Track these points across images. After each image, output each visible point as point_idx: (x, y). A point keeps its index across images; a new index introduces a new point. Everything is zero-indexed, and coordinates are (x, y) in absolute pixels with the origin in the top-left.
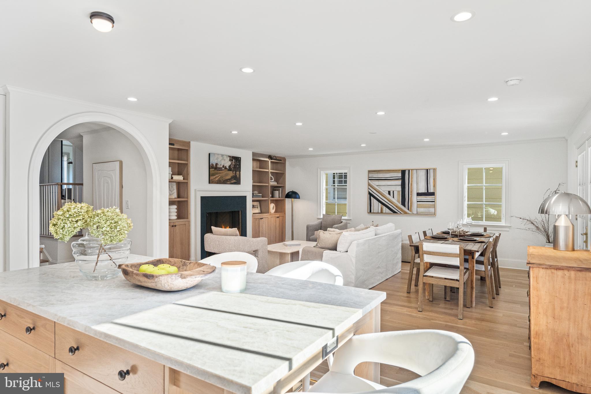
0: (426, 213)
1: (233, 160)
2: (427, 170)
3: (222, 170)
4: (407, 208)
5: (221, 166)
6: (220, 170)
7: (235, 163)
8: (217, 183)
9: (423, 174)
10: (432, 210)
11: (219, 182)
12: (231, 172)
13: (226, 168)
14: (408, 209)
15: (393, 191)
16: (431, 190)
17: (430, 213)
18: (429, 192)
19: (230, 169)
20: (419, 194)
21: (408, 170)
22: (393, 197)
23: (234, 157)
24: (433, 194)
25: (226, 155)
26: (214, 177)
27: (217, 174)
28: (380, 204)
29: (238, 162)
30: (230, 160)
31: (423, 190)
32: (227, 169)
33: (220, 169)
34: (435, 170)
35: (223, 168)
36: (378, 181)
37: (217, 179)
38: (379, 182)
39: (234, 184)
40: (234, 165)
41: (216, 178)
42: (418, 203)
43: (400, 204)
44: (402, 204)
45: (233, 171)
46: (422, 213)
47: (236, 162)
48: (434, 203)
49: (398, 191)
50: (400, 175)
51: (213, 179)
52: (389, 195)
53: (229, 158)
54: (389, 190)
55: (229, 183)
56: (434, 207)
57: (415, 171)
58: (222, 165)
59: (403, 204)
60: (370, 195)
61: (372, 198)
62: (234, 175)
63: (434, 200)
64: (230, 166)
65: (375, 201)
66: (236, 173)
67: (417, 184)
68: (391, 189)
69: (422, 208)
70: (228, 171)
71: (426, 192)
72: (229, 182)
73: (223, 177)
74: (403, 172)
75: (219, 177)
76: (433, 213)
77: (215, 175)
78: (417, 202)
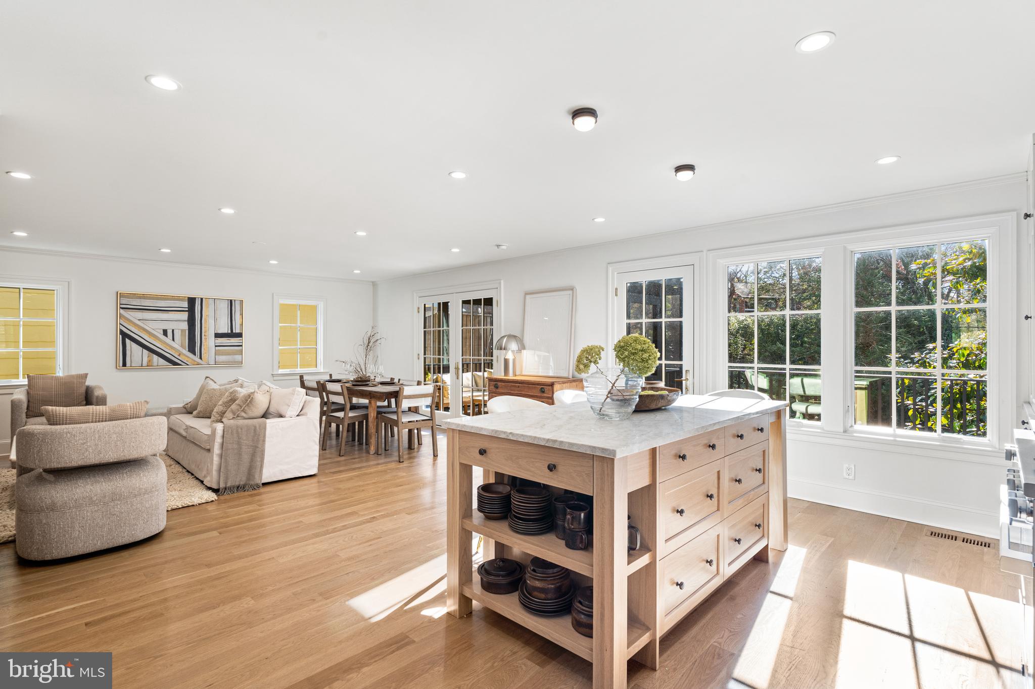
0: (229, 362)
2: (231, 301)
4: (199, 357)
9: (224, 308)
10: (238, 358)
14: (201, 358)
15: (173, 331)
16: (237, 330)
17: (235, 362)
18: (234, 332)
20: (218, 335)
21: (200, 299)
22: (173, 340)
24: (240, 335)
28: (145, 352)
31: (225, 329)
34: (242, 302)
36: (142, 312)
38: (144, 313)
42: (217, 348)
43: (186, 350)
44: (189, 351)
46: (223, 362)
48: (240, 348)
49: (182, 331)
50: (185, 304)
52: (164, 336)
54: (165, 328)
56: (241, 353)
57: (211, 302)
59: (192, 349)
60: (124, 335)
61: (128, 341)
63: (241, 344)
65: (134, 346)
67: (215, 320)
68: (169, 327)
69: (222, 355)
71: (230, 332)
74: (192, 301)
76: (240, 362)
78: (216, 346)
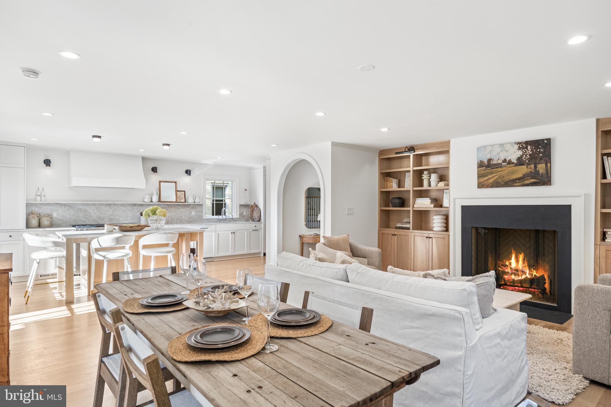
1: (527, 148)
3: (501, 167)
5: (500, 162)
6: (497, 168)
7: (532, 150)
8: (492, 187)
11: (496, 185)
12: (525, 167)
13: (510, 162)
19: (520, 162)
23: (529, 142)
25: (510, 143)
26: (486, 178)
27: (492, 173)
29: (540, 149)
30: (519, 148)
32: (513, 163)
33: (498, 166)
35: (503, 164)
37: (491, 181)
39: (531, 186)
40: (530, 155)
41: (489, 179)
45: (529, 164)
47: (537, 148)
51: (483, 182)
53: (517, 146)
55: (518, 184)
58: (503, 159)
62: (530, 170)
64: (519, 159)
66: (536, 167)
70: (516, 166)
72: (519, 182)
73: (503, 177)
75: (496, 177)
77: (488, 176)
